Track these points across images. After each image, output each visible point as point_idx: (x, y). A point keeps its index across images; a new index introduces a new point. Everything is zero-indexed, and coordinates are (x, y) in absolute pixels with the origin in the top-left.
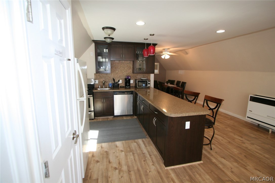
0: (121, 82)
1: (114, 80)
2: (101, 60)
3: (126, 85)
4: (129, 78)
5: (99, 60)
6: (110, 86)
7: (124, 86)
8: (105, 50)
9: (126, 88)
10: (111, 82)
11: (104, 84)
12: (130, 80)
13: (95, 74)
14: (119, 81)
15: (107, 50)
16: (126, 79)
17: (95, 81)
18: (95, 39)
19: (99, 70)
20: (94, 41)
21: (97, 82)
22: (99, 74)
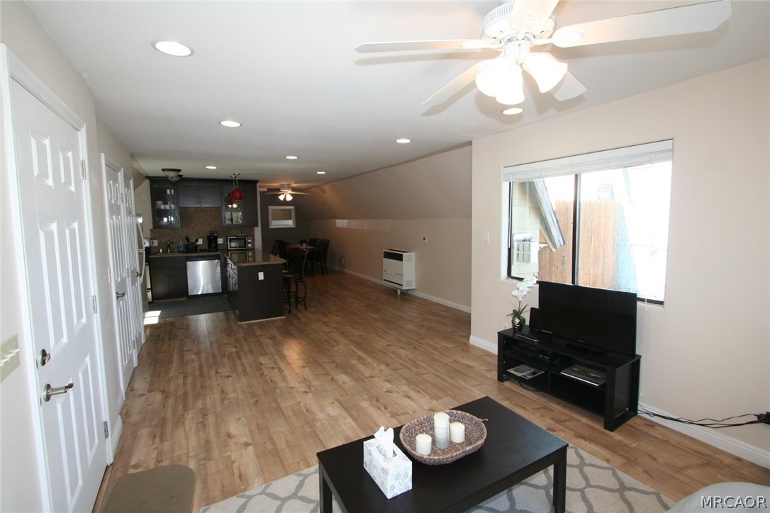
0: (200, 242)
1: (187, 239)
2: (162, 207)
3: (210, 246)
4: (215, 235)
5: (158, 207)
6: (181, 249)
7: (207, 248)
8: (168, 191)
9: (209, 251)
10: (182, 243)
11: (169, 246)
12: (216, 238)
13: (151, 230)
14: (197, 241)
15: (172, 191)
16: (209, 237)
17: (153, 243)
18: (150, 175)
19: (158, 222)
20: (148, 177)
21: (156, 243)
22: (158, 230)
